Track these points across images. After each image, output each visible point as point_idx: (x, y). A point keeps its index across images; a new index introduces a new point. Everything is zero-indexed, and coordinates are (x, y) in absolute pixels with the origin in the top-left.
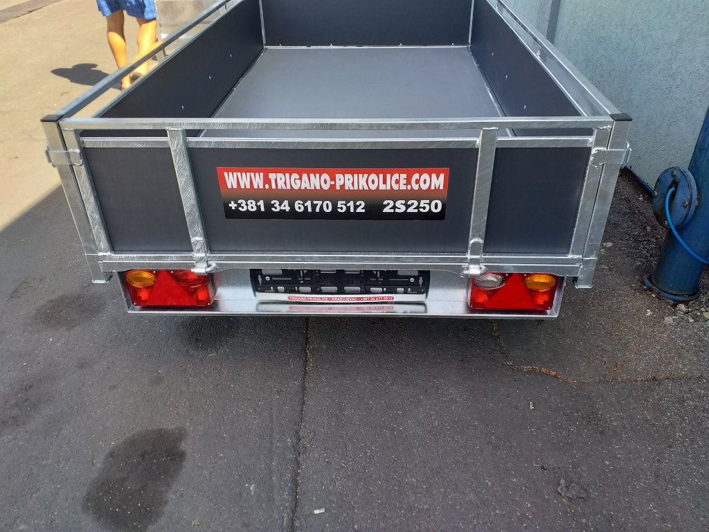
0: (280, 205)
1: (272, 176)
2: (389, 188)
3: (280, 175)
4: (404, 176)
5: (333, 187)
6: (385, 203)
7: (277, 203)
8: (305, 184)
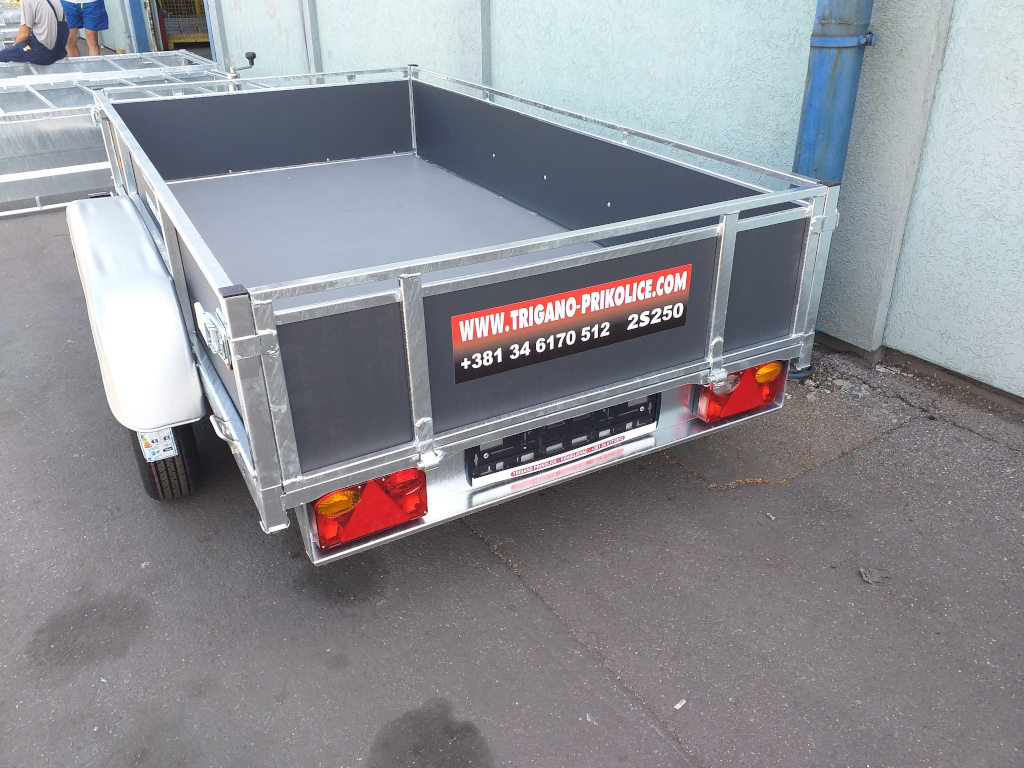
0: (519, 350)
1: (514, 314)
2: (635, 300)
3: (524, 311)
4: (650, 282)
5: (578, 311)
6: (630, 318)
7: (517, 346)
8: (550, 316)
